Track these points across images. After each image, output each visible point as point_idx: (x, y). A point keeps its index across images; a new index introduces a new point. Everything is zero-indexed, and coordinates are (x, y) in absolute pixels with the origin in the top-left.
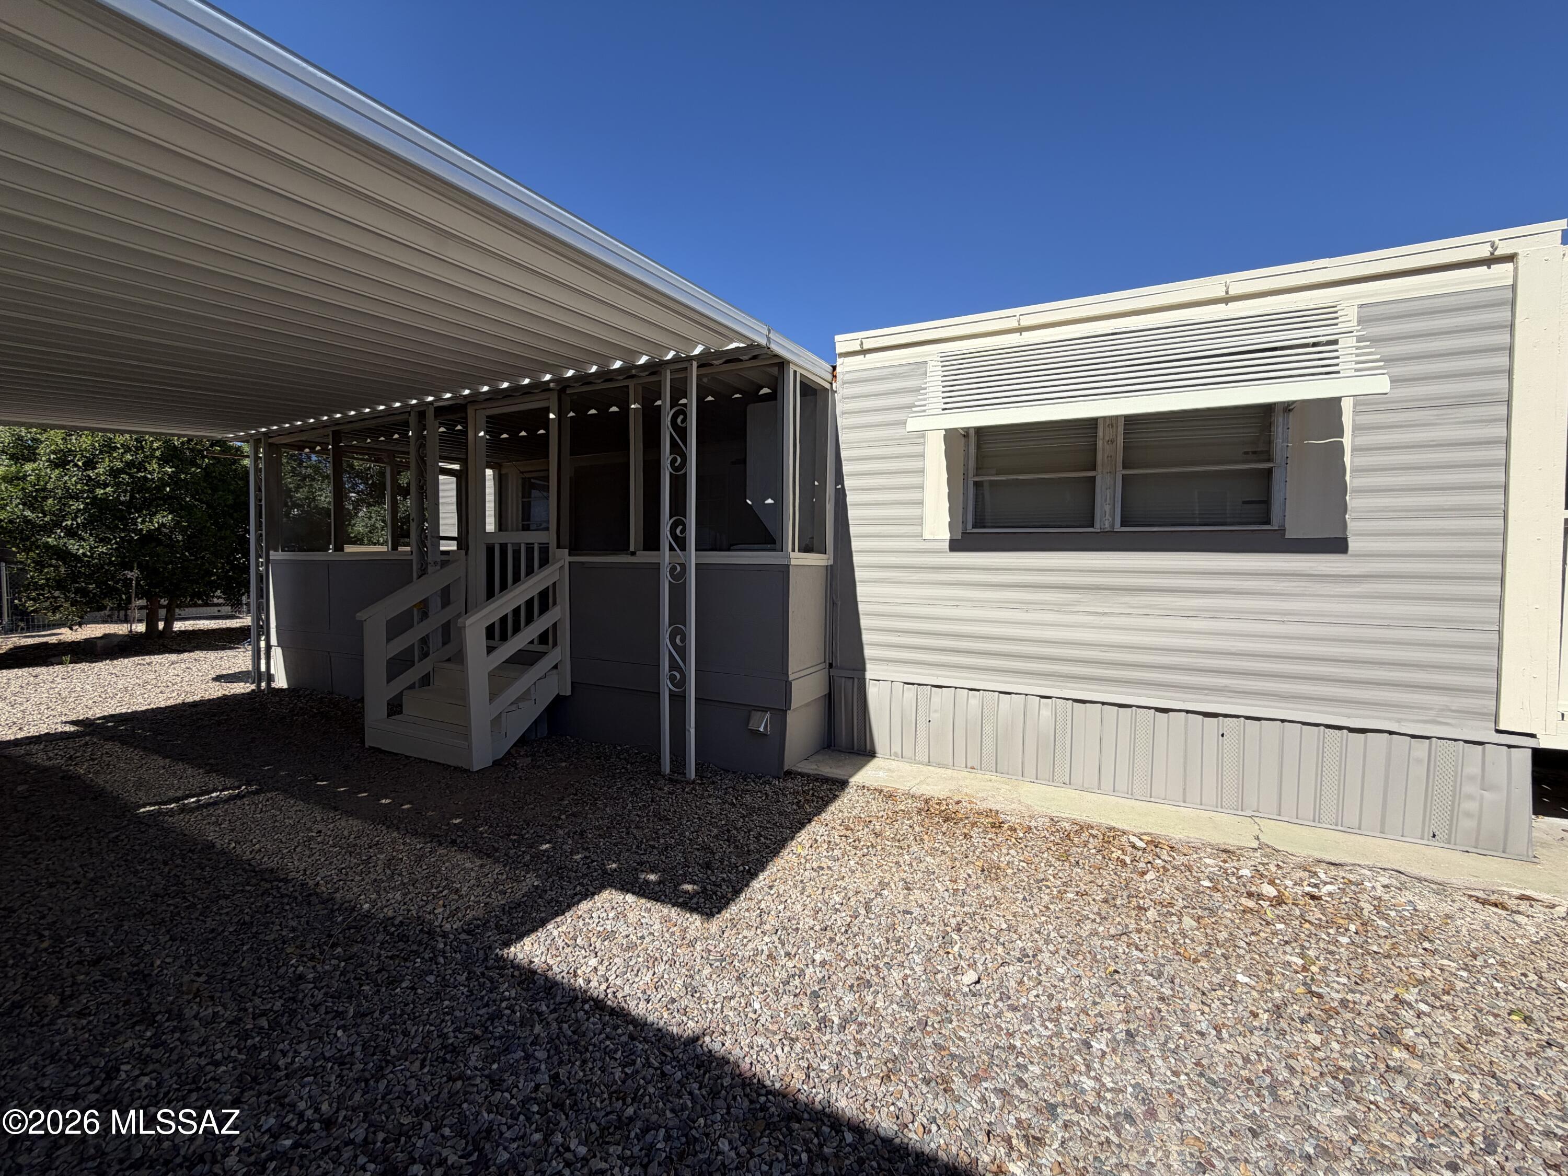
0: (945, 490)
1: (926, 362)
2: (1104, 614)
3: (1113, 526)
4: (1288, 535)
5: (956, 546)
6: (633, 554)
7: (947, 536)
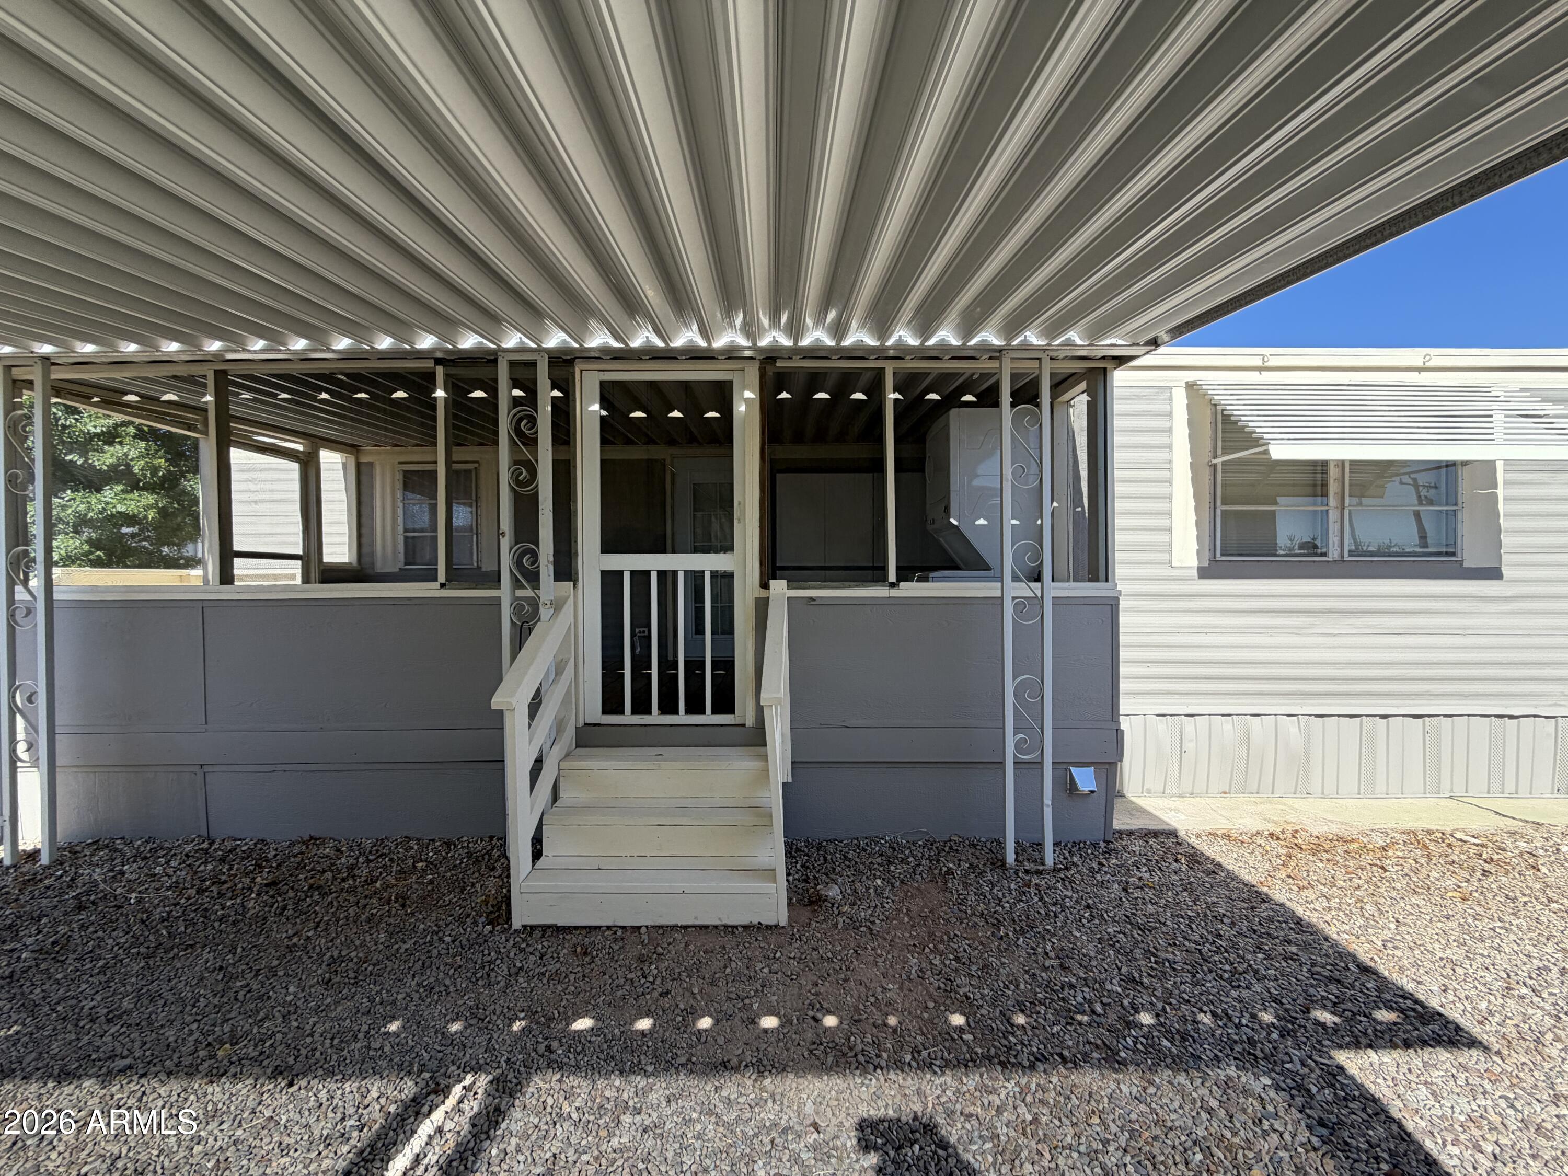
0: (1193, 518)
1: (1171, 388)
2: (1334, 635)
3: (1342, 556)
4: (1465, 565)
5: (1204, 573)
6: (893, 585)
7: (1195, 563)
